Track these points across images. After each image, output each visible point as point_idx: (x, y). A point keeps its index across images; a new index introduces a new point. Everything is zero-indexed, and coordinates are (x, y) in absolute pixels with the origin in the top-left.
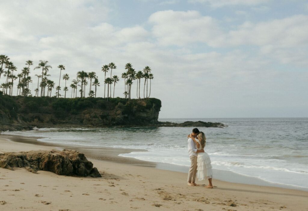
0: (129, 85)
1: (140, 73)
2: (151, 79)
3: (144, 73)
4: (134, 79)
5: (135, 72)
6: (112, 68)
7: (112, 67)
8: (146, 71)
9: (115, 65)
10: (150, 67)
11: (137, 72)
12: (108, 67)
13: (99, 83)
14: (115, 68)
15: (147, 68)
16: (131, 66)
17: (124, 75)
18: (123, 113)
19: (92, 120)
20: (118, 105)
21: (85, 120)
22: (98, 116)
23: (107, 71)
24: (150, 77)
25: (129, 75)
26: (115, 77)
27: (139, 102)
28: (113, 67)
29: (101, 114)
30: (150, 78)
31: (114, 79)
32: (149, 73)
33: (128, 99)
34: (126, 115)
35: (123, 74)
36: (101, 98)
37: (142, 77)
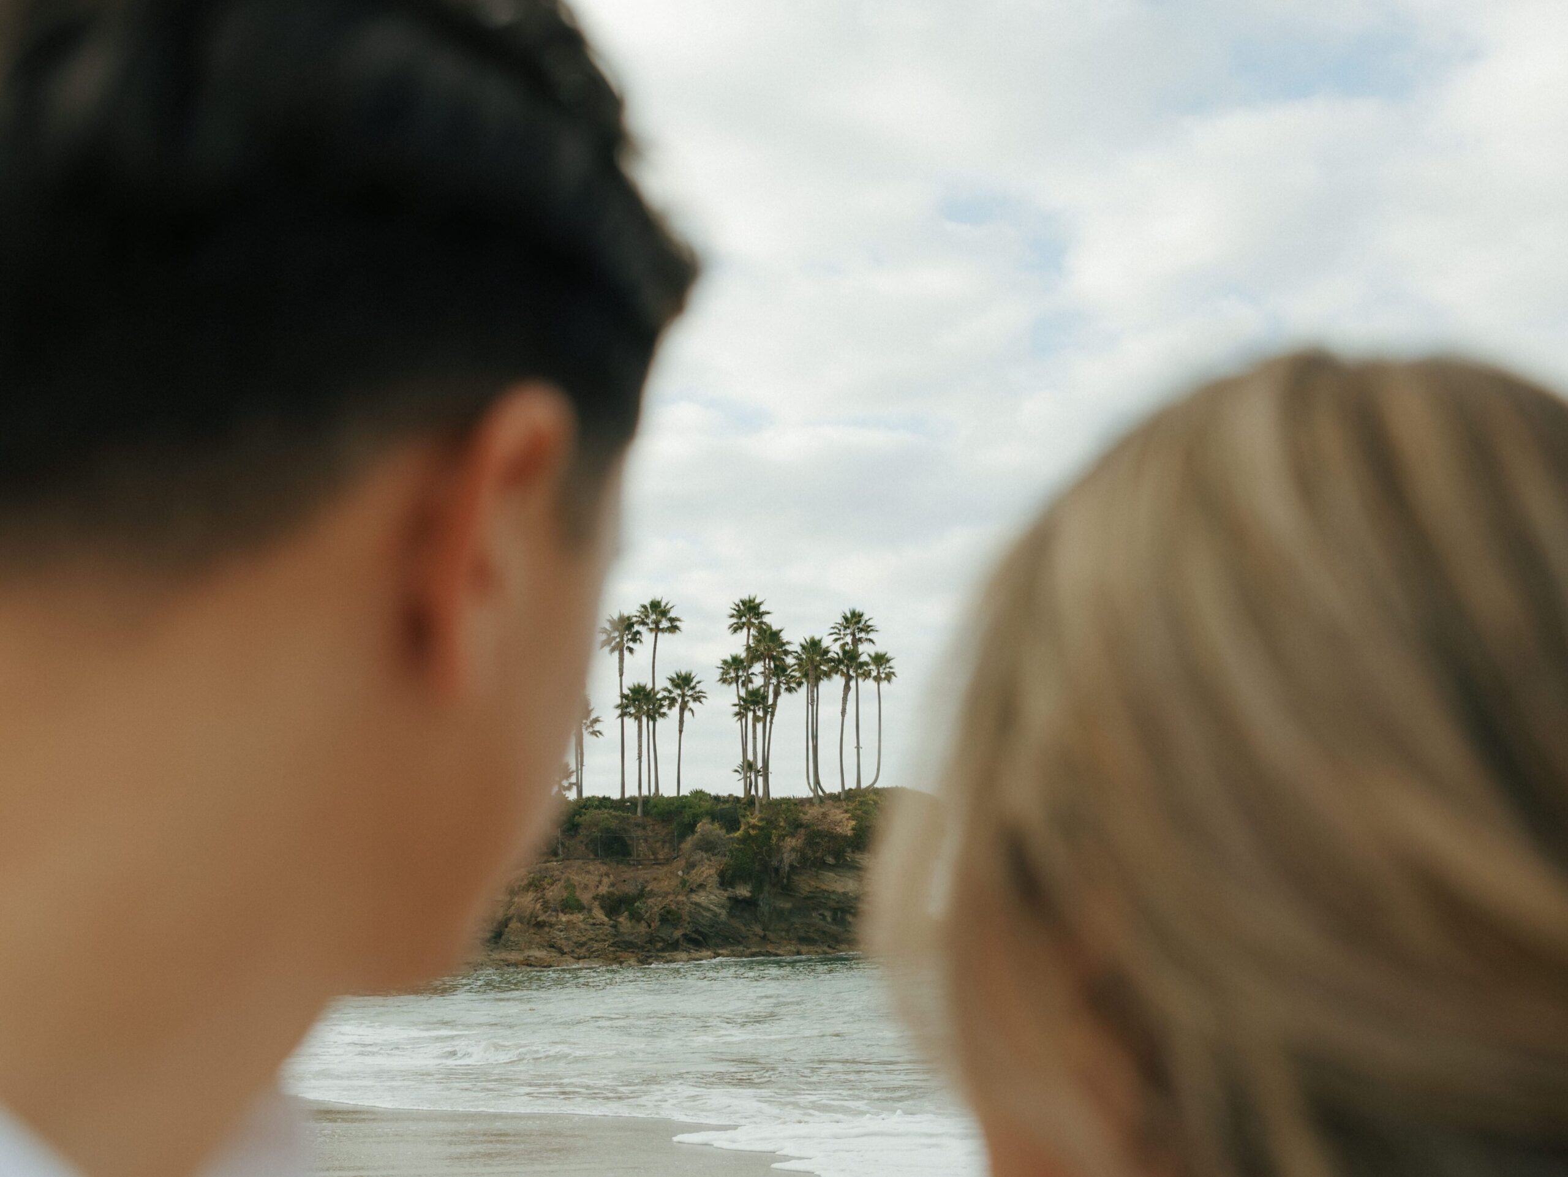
0: (756, 719)
1: (813, 646)
2: (884, 684)
3: (835, 650)
4: (789, 690)
5: (789, 648)
6: (657, 629)
7: (657, 623)
8: (849, 639)
9: (672, 614)
10: (870, 615)
11: (795, 647)
12: (636, 628)
13: (596, 720)
14: (673, 629)
15: (854, 621)
16: (759, 615)
17: (734, 668)
18: (726, 880)
19: (551, 926)
20: (697, 836)
21: (514, 925)
22: (585, 898)
23: (631, 650)
24: (874, 673)
25: (758, 667)
26: (683, 681)
27: (813, 812)
28: (665, 624)
29: (603, 890)
30: (878, 679)
31: (677, 692)
32: (866, 651)
33: (750, 802)
34: (743, 891)
35: (725, 662)
36: (605, 802)
37: (828, 675)
